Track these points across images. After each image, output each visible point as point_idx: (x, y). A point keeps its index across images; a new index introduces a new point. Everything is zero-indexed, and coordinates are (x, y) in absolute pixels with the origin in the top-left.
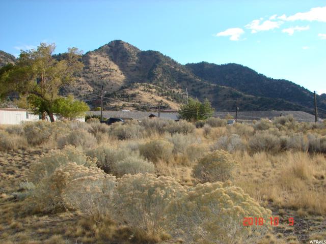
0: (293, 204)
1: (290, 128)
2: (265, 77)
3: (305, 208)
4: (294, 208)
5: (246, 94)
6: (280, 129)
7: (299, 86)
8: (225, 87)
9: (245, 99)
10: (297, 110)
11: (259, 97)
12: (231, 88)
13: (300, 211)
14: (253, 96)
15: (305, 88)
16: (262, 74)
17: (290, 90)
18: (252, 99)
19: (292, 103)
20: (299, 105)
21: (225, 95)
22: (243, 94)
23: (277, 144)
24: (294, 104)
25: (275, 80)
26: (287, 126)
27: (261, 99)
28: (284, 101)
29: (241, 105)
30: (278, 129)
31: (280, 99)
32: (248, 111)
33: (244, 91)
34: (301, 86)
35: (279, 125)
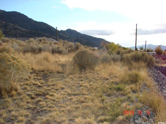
0: (42, 69)
1: (44, 43)
2: (33, 20)
3: (48, 71)
4: (43, 71)
5: (22, 28)
6: (39, 43)
7: (50, 26)
8: (11, 24)
9: (22, 31)
10: (49, 37)
11: (29, 30)
12: (14, 25)
13: (46, 72)
14: (26, 30)
15: (53, 27)
16: (31, 19)
17: (45, 28)
18: (26, 31)
19: (46, 34)
20: (50, 35)
21: (11, 29)
22: (20, 28)
23: (37, 49)
24: (47, 35)
25: (38, 22)
26: (42, 42)
27: (30, 31)
28: (42, 33)
29: (20, 34)
30: (38, 43)
31: (40, 32)
32: (23, 37)
33: (22, 27)
34: (51, 26)
35: (39, 41)
